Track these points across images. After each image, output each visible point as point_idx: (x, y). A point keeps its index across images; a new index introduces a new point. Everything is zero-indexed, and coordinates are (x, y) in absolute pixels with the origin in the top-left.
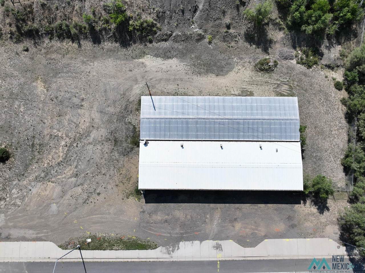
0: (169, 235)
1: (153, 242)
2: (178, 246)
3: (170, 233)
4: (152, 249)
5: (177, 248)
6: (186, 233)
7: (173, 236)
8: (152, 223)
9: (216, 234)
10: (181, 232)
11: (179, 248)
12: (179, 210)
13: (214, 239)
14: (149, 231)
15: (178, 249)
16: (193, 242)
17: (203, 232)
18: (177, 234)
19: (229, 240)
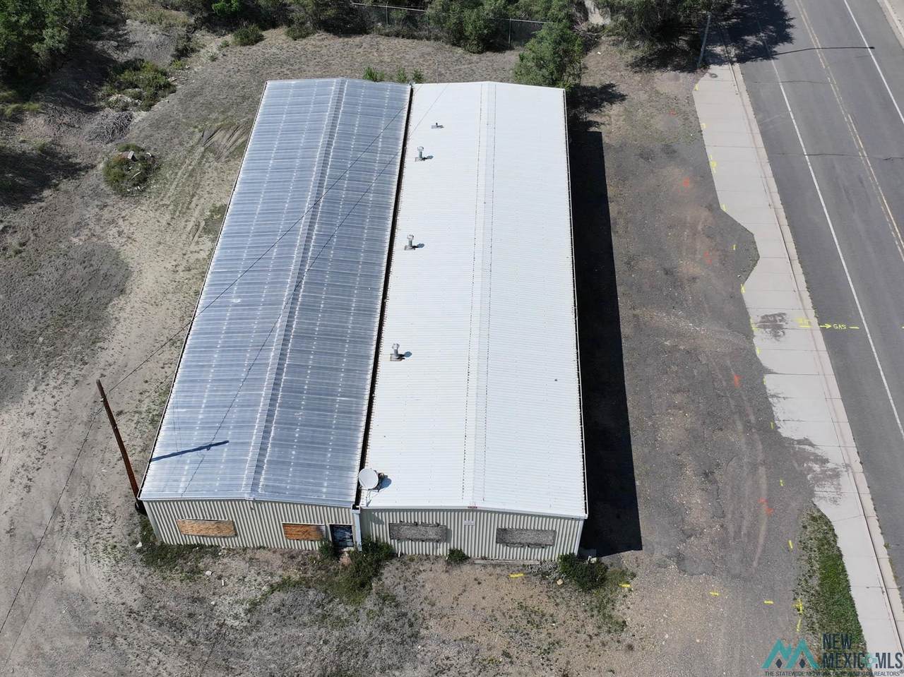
0: (762, 470)
1: (805, 527)
2: (799, 442)
3: (754, 467)
4: (835, 536)
5: (807, 447)
6: (742, 413)
7: (761, 457)
8: (722, 526)
9: (729, 326)
10: (740, 427)
11: (807, 439)
12: (655, 429)
13: (749, 335)
14: (761, 540)
15: (811, 445)
16: (773, 396)
17: (728, 362)
18: (751, 443)
19: (741, 294)
